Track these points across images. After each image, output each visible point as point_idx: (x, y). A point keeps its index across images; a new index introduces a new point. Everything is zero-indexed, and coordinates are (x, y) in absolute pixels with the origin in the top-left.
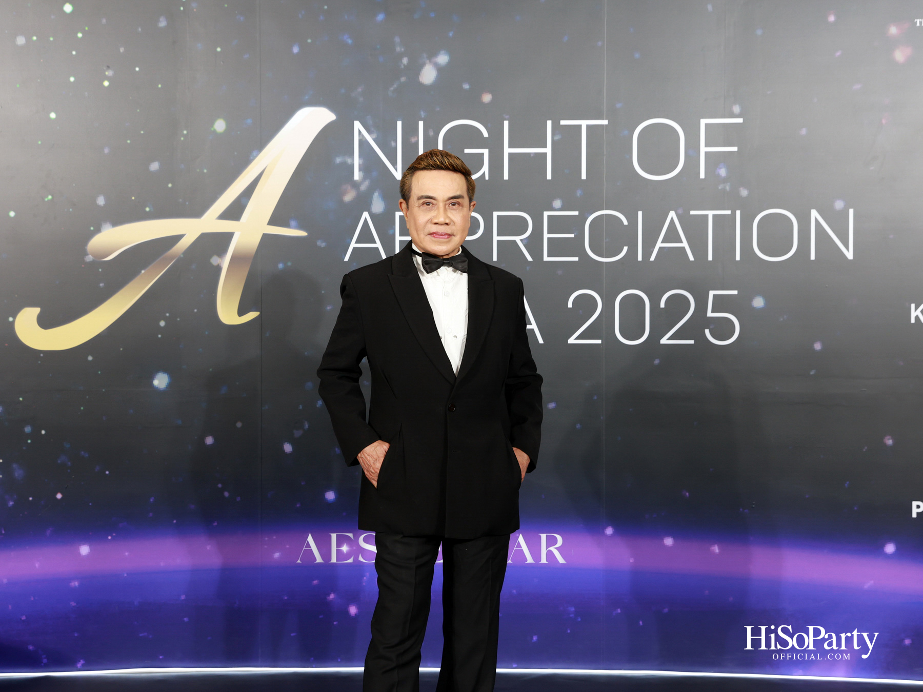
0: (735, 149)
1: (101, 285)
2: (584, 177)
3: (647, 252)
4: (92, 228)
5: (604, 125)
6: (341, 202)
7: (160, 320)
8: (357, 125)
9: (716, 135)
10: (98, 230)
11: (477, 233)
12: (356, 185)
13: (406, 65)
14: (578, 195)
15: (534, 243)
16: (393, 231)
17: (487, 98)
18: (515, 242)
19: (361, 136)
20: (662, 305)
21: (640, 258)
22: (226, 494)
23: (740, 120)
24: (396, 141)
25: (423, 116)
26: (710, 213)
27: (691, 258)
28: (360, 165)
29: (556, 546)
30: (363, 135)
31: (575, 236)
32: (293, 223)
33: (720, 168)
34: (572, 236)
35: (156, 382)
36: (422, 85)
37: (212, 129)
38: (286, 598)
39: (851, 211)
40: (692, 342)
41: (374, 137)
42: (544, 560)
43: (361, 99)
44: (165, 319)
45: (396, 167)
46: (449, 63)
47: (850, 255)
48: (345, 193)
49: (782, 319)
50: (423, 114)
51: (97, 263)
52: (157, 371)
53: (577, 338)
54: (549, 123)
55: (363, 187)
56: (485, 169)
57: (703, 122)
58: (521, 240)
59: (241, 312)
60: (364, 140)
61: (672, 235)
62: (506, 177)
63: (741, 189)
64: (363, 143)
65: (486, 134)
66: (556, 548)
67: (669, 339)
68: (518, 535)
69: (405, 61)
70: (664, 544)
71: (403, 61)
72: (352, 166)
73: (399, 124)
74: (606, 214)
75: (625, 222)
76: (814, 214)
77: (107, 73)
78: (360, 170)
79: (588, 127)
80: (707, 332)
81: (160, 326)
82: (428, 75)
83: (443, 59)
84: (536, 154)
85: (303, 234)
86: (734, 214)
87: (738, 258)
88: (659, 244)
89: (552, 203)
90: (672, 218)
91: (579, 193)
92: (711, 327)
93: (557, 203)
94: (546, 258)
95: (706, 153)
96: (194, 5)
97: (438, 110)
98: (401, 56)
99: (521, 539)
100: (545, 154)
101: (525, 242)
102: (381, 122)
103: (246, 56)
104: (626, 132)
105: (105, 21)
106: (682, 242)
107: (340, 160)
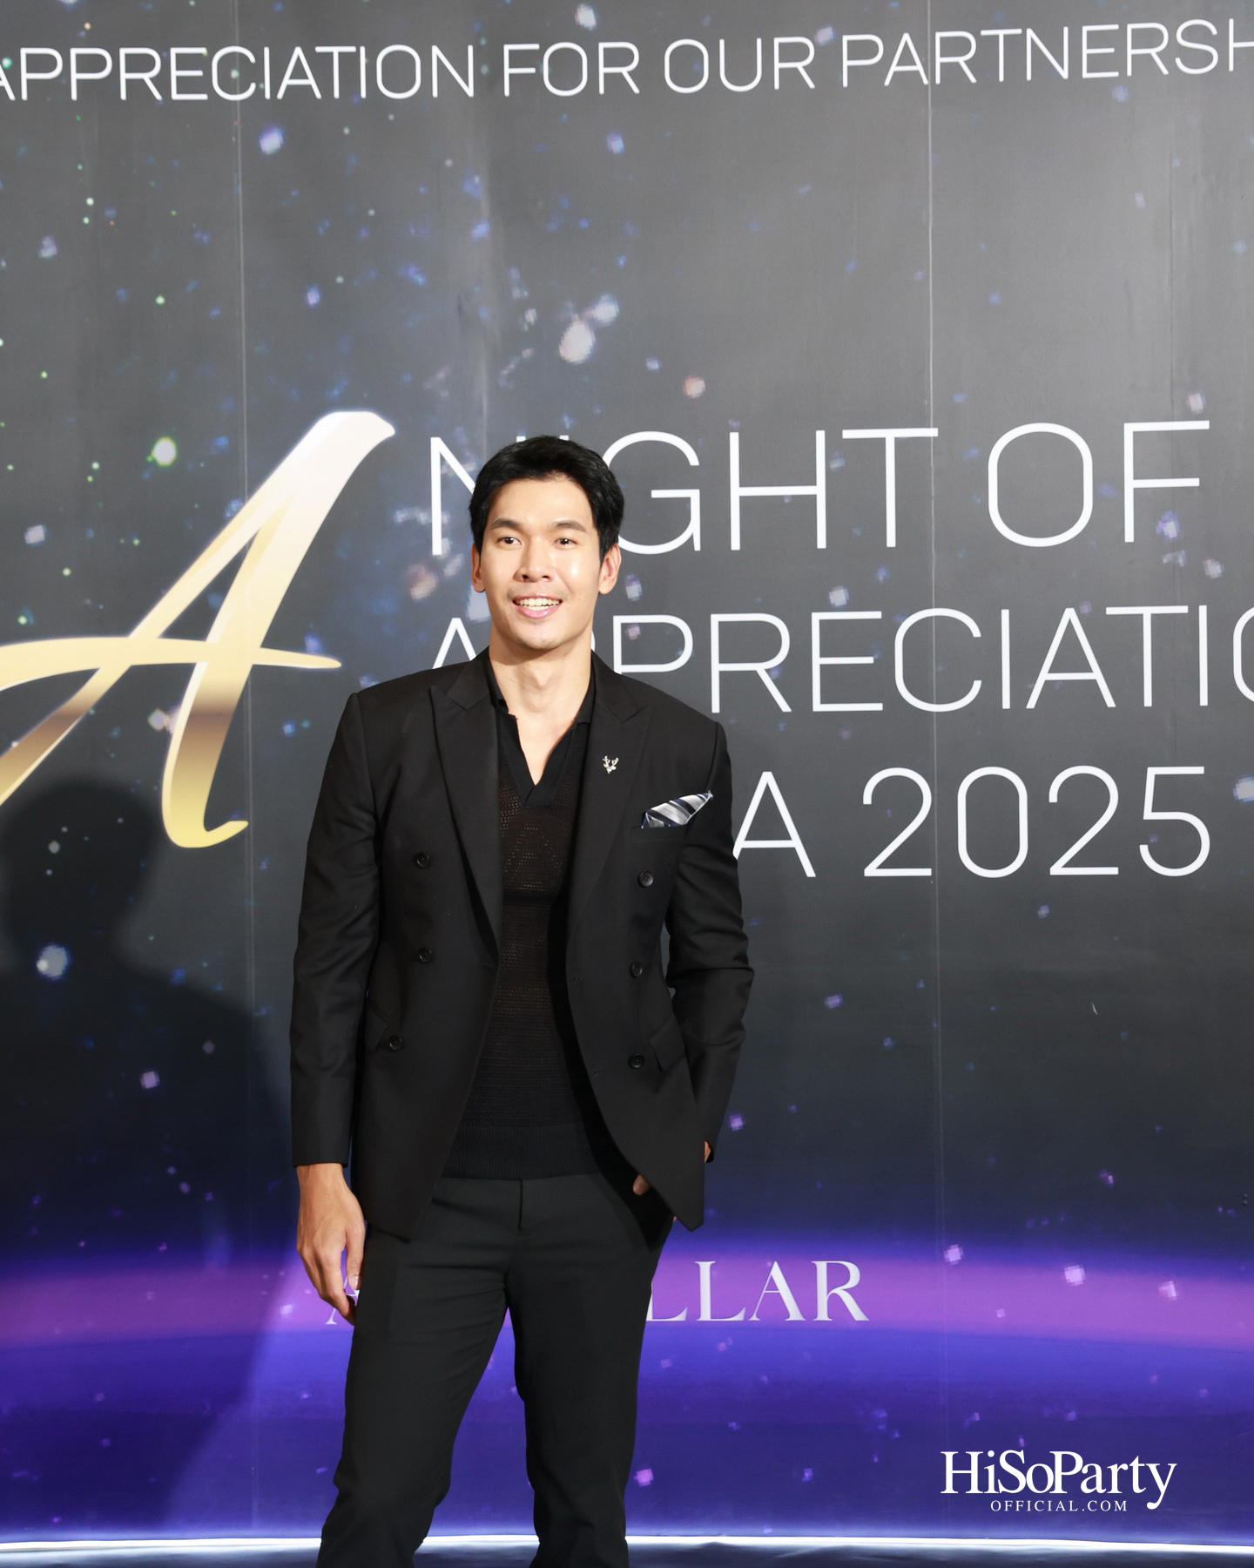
0: (1194, 482)
2: (891, 542)
3: (1020, 694)
5: (930, 438)
6: (408, 598)
7: (50, 841)
8: (438, 446)
9: (1155, 456)
11: (679, 657)
12: (435, 565)
13: (533, 324)
14: (881, 578)
15: (794, 676)
17: (695, 388)
18: (754, 673)
19: (444, 467)
20: (1053, 797)
21: (1006, 704)
22: (185, 1188)
23: (1204, 425)
25: (568, 426)
26: (1147, 612)
27: (1110, 703)
28: (443, 525)
29: (848, 1286)
30: (449, 467)
31: (875, 660)
32: (312, 643)
33: (1165, 522)
34: (869, 660)
35: (43, 965)
36: (564, 365)
37: (149, 459)
38: (305, 1396)
40: (1114, 871)
42: (823, 1315)
43: (444, 394)
44: (60, 838)
46: (619, 320)
48: (413, 581)
50: (567, 422)
52: (45, 943)
53: (882, 866)
54: (820, 436)
55: (451, 570)
56: (694, 529)
57: (1130, 429)
58: (768, 671)
59: (211, 822)
60: (450, 475)
61: (1070, 658)
62: (736, 544)
63: (1208, 562)
64: (449, 480)
65: (693, 460)
66: (845, 1290)
67: (1067, 865)
68: (769, 1264)
69: (531, 316)
70: (1065, 1281)
71: (527, 317)
72: (427, 530)
74: (937, 617)
75: (976, 633)
78: (444, 535)
79: (899, 442)
80: (1144, 850)
81: (51, 852)
82: (577, 344)
83: (606, 311)
84: (794, 497)
85: (332, 664)
86: (1194, 614)
87: (1204, 701)
88: (1045, 675)
89: (828, 596)
90: (1070, 621)
91: (882, 575)
92: (1152, 841)
93: (839, 596)
94: (818, 706)
95: (1136, 491)
96: (110, 213)
97: (599, 411)
98: (523, 306)
99: (776, 1272)
100: (812, 499)
101: (775, 674)
102: (485, 440)
103: (215, 313)
104: (975, 452)
106: (1089, 670)
107: (403, 516)
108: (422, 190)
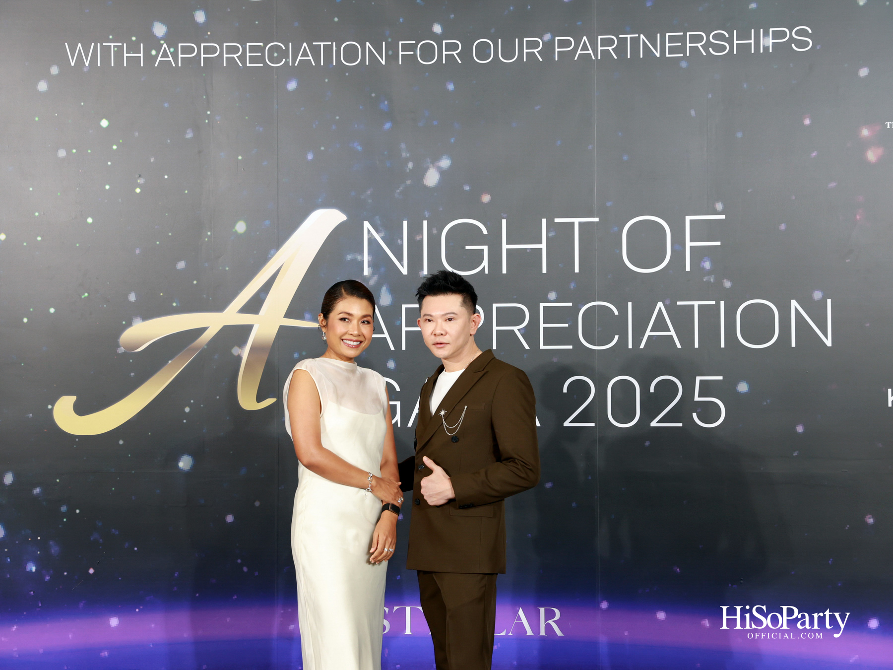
0: (718, 243)
1: (132, 374)
2: (577, 270)
3: (637, 340)
4: (124, 323)
5: (595, 222)
7: (186, 407)
8: (367, 225)
9: (699, 231)
10: (129, 324)
12: (365, 280)
13: (411, 169)
15: (531, 333)
16: (400, 322)
17: (486, 198)
18: (513, 331)
19: (369, 234)
20: (652, 390)
21: (630, 346)
22: (245, 569)
23: (723, 217)
24: (402, 239)
25: (427, 216)
26: (696, 304)
27: (679, 346)
28: (368, 261)
29: (554, 619)
30: (372, 234)
31: (569, 325)
32: (307, 316)
33: (704, 262)
34: (567, 325)
35: (181, 464)
36: (426, 187)
37: (234, 230)
39: (829, 301)
40: (680, 425)
41: (382, 236)
42: (543, 633)
43: (370, 201)
44: (190, 405)
45: (402, 263)
46: (451, 167)
47: (829, 343)
49: (765, 403)
50: (427, 214)
51: (129, 354)
52: (183, 454)
53: (572, 422)
54: (544, 221)
55: (372, 281)
56: (485, 264)
57: (688, 219)
58: (519, 330)
59: (259, 399)
60: (372, 238)
61: (660, 325)
62: (504, 271)
63: (725, 280)
64: (372, 241)
65: (485, 232)
66: (554, 621)
67: (658, 422)
68: (518, 609)
69: (410, 165)
70: (657, 618)
71: (408, 165)
72: (362, 262)
73: (405, 223)
74: (598, 306)
75: (616, 313)
76: (794, 303)
77: (139, 181)
78: (368, 267)
79: (581, 224)
80: (694, 415)
81: (185, 412)
82: (432, 178)
83: (445, 163)
84: (531, 249)
85: (316, 325)
86: (718, 305)
87: (723, 346)
88: (648, 333)
89: (547, 295)
90: (660, 308)
91: (572, 286)
92: (698, 411)
93: (552, 295)
94: (542, 347)
95: (691, 247)
97: (441, 210)
98: (407, 160)
99: (521, 613)
100: (540, 250)
101: (522, 331)
103: (265, 163)
104: (616, 229)
105: (137, 134)
106: (669, 331)
107: (350, 257)
108: (361, 107)
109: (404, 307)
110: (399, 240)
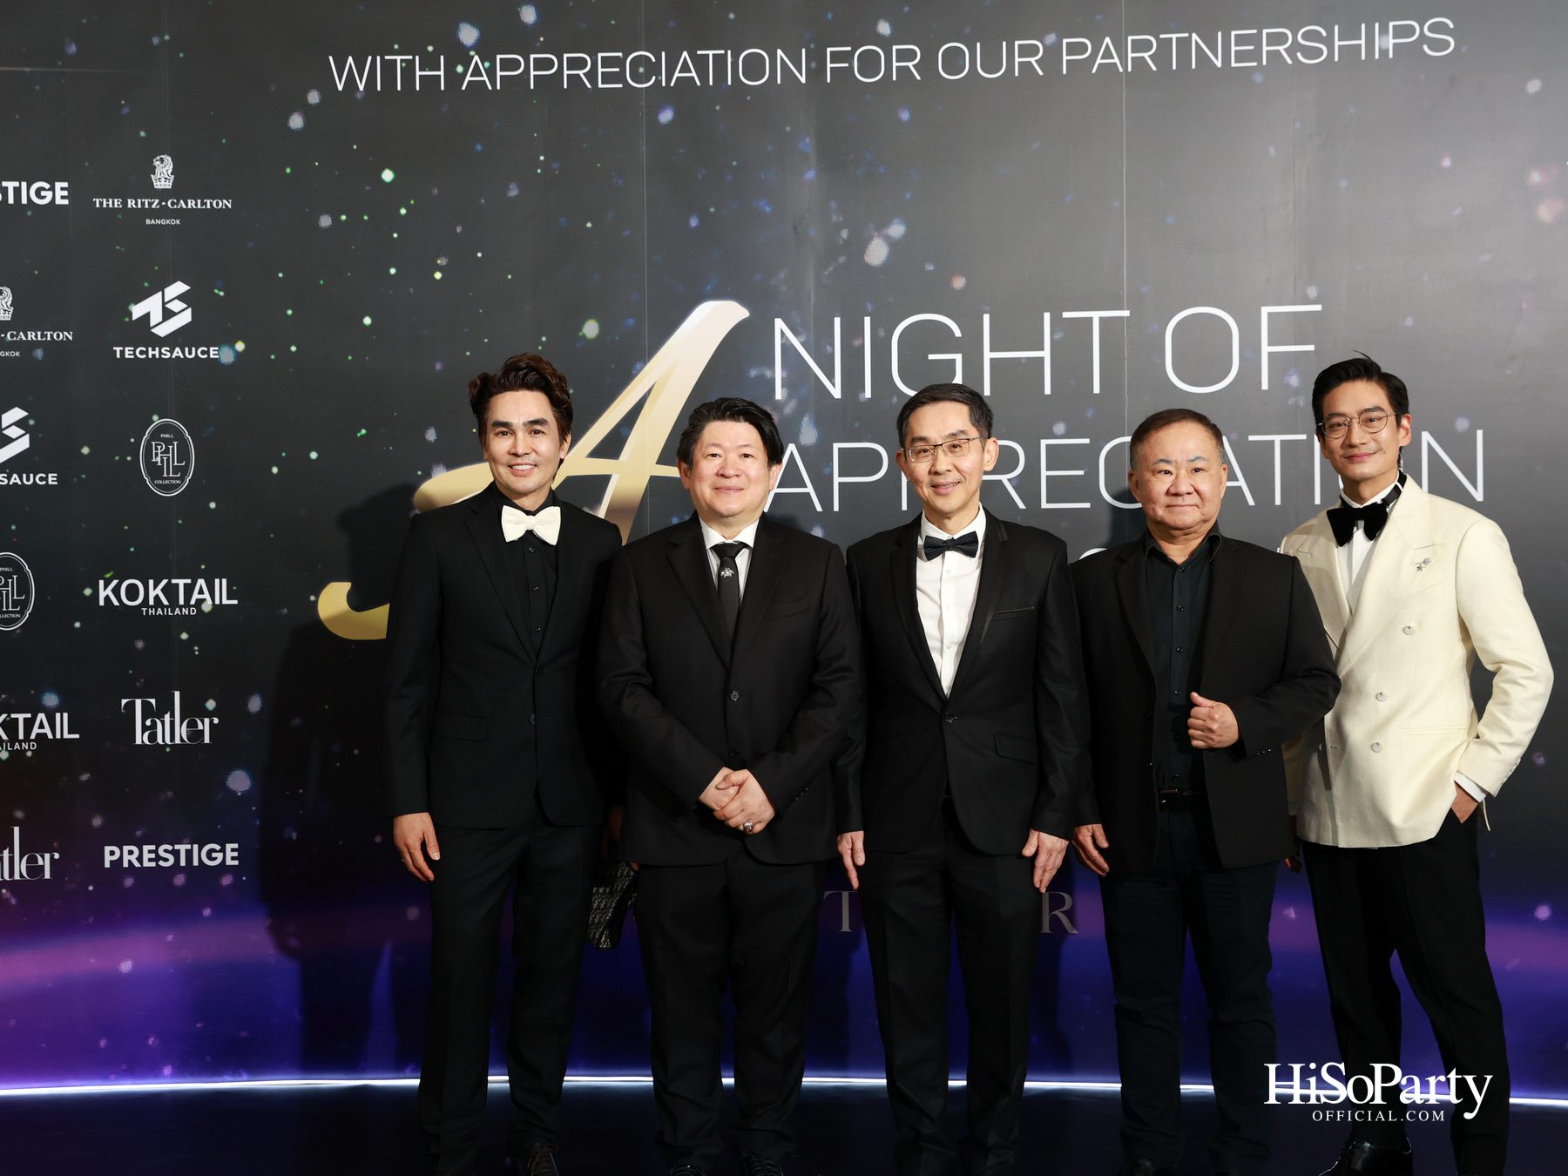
0: (1311, 348)
2: (1097, 390)
4: (419, 473)
5: (1124, 317)
8: (779, 324)
9: (1284, 329)
10: (427, 475)
12: (777, 407)
13: (846, 239)
14: (1089, 415)
15: (1027, 484)
16: (830, 469)
17: (959, 283)
18: (1000, 482)
19: (784, 339)
23: (1318, 308)
24: (832, 345)
25: (870, 310)
26: (1277, 439)
27: (1251, 502)
28: (782, 379)
29: (1066, 908)
30: (787, 338)
31: (1085, 473)
33: (1290, 376)
34: (1081, 473)
36: (868, 267)
39: (1480, 434)
41: (802, 340)
45: (833, 380)
46: (905, 236)
47: (1478, 495)
50: (870, 307)
54: (1047, 316)
55: (788, 410)
57: (1265, 311)
58: (1009, 480)
60: (788, 344)
64: (787, 348)
65: (958, 333)
66: (1062, 912)
69: (845, 234)
71: (842, 234)
72: (773, 381)
73: (837, 321)
76: (1426, 438)
77: (439, 262)
78: (782, 387)
79: (1102, 320)
82: (877, 253)
83: (897, 230)
84: (1028, 358)
87: (1317, 502)
89: (1052, 428)
91: (1090, 413)
94: (1044, 505)
95: (1270, 354)
96: (555, 166)
97: (892, 299)
98: (839, 227)
100: (1042, 359)
101: (1015, 482)
102: (812, 319)
103: (627, 233)
104: (1156, 328)
105: (436, 191)
106: (1237, 480)
107: (755, 372)
108: (770, 148)
109: (836, 446)
110: (828, 347)
